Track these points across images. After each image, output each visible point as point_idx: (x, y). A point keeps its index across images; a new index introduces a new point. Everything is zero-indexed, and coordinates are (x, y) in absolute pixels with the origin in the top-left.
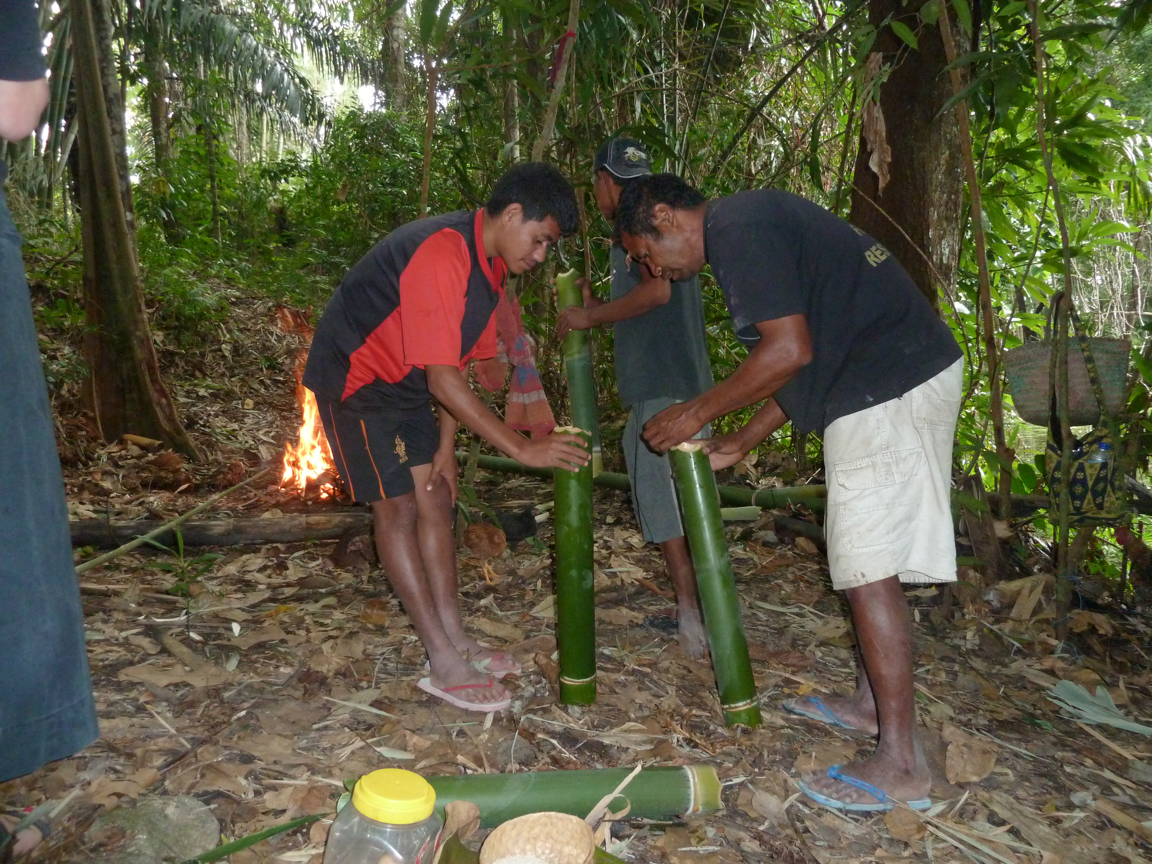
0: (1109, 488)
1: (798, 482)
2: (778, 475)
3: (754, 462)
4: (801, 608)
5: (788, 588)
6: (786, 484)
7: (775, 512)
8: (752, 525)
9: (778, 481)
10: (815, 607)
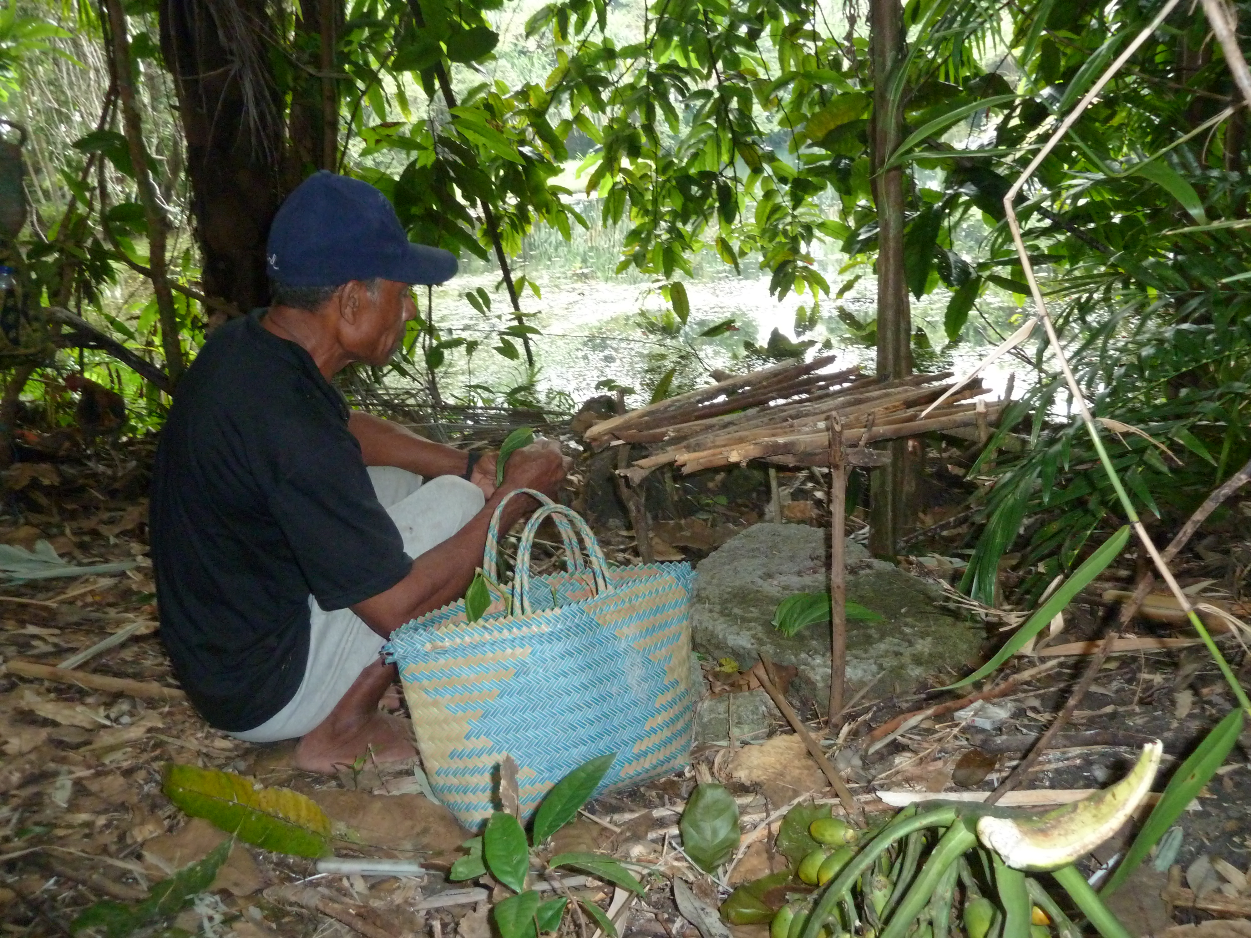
0: (22, 320)
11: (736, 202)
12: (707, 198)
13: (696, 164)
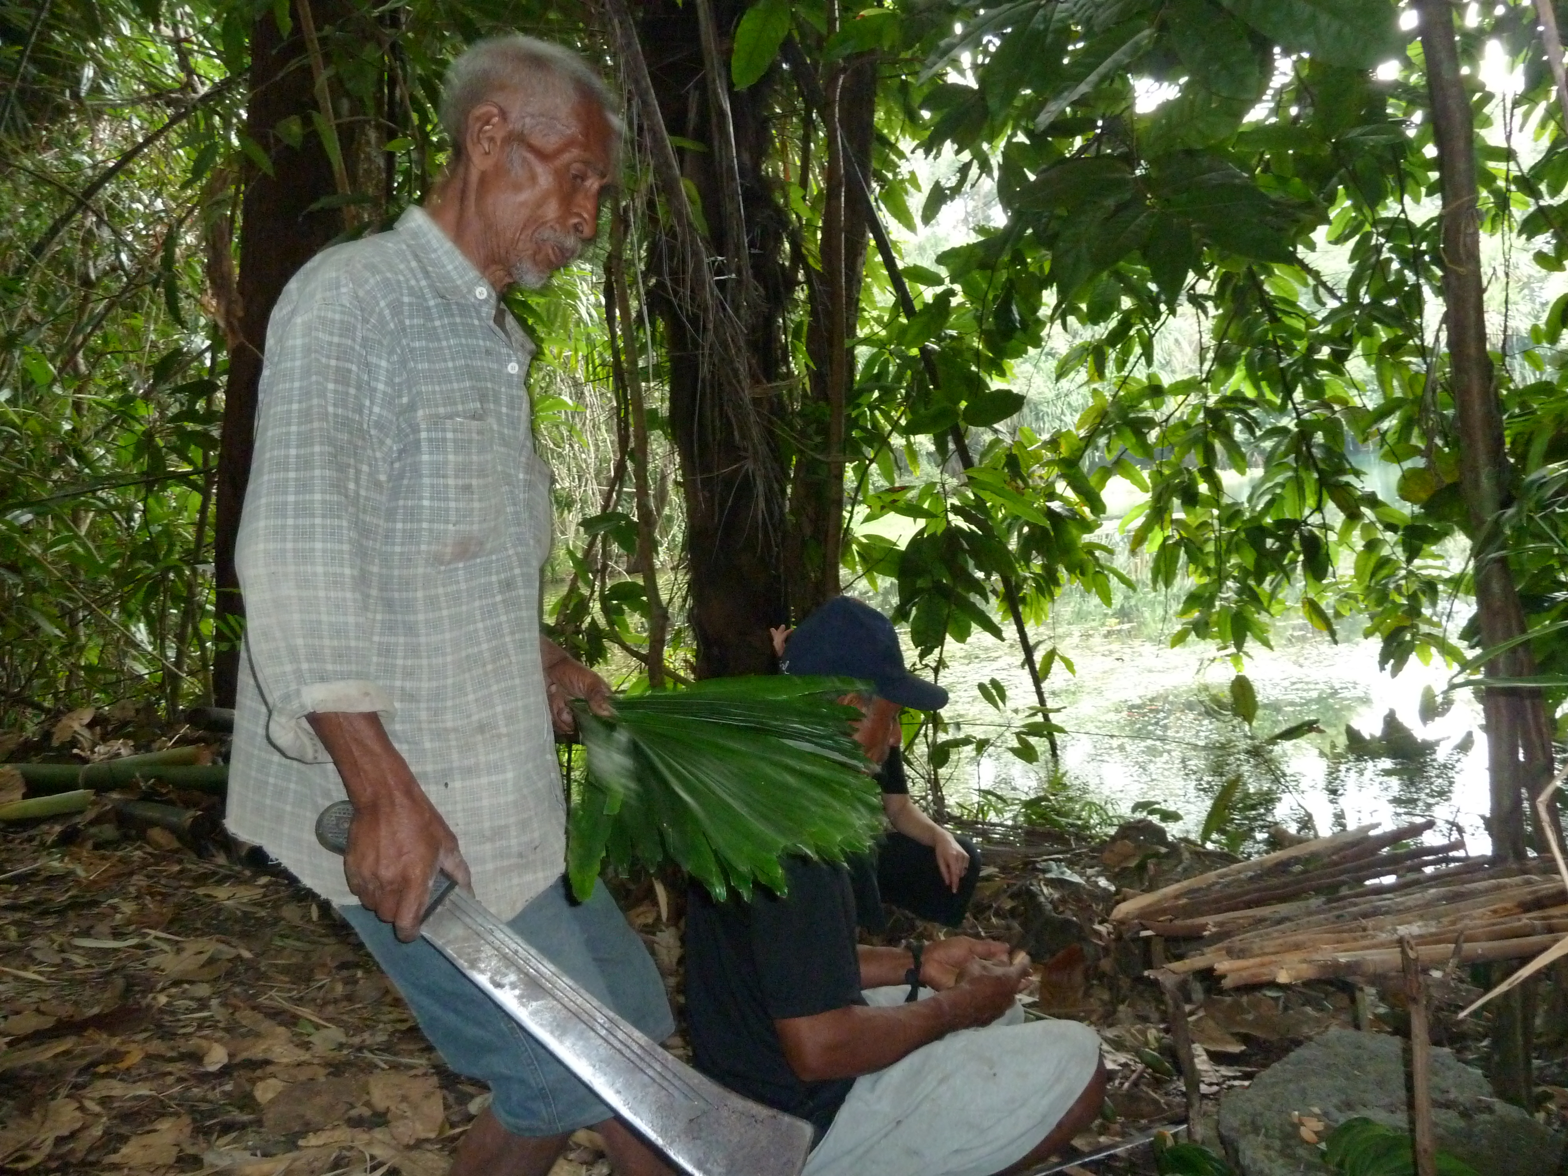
1: (157, 745)
2: (127, 736)
3: (87, 720)
4: (145, 935)
5: (128, 908)
6: (137, 749)
7: (115, 796)
8: (78, 819)
9: (125, 745)
10: (166, 930)
11: (1328, 555)
12: (1287, 551)
13: (1272, 511)
